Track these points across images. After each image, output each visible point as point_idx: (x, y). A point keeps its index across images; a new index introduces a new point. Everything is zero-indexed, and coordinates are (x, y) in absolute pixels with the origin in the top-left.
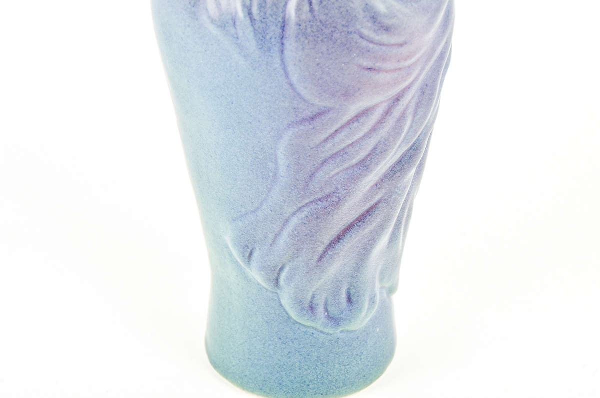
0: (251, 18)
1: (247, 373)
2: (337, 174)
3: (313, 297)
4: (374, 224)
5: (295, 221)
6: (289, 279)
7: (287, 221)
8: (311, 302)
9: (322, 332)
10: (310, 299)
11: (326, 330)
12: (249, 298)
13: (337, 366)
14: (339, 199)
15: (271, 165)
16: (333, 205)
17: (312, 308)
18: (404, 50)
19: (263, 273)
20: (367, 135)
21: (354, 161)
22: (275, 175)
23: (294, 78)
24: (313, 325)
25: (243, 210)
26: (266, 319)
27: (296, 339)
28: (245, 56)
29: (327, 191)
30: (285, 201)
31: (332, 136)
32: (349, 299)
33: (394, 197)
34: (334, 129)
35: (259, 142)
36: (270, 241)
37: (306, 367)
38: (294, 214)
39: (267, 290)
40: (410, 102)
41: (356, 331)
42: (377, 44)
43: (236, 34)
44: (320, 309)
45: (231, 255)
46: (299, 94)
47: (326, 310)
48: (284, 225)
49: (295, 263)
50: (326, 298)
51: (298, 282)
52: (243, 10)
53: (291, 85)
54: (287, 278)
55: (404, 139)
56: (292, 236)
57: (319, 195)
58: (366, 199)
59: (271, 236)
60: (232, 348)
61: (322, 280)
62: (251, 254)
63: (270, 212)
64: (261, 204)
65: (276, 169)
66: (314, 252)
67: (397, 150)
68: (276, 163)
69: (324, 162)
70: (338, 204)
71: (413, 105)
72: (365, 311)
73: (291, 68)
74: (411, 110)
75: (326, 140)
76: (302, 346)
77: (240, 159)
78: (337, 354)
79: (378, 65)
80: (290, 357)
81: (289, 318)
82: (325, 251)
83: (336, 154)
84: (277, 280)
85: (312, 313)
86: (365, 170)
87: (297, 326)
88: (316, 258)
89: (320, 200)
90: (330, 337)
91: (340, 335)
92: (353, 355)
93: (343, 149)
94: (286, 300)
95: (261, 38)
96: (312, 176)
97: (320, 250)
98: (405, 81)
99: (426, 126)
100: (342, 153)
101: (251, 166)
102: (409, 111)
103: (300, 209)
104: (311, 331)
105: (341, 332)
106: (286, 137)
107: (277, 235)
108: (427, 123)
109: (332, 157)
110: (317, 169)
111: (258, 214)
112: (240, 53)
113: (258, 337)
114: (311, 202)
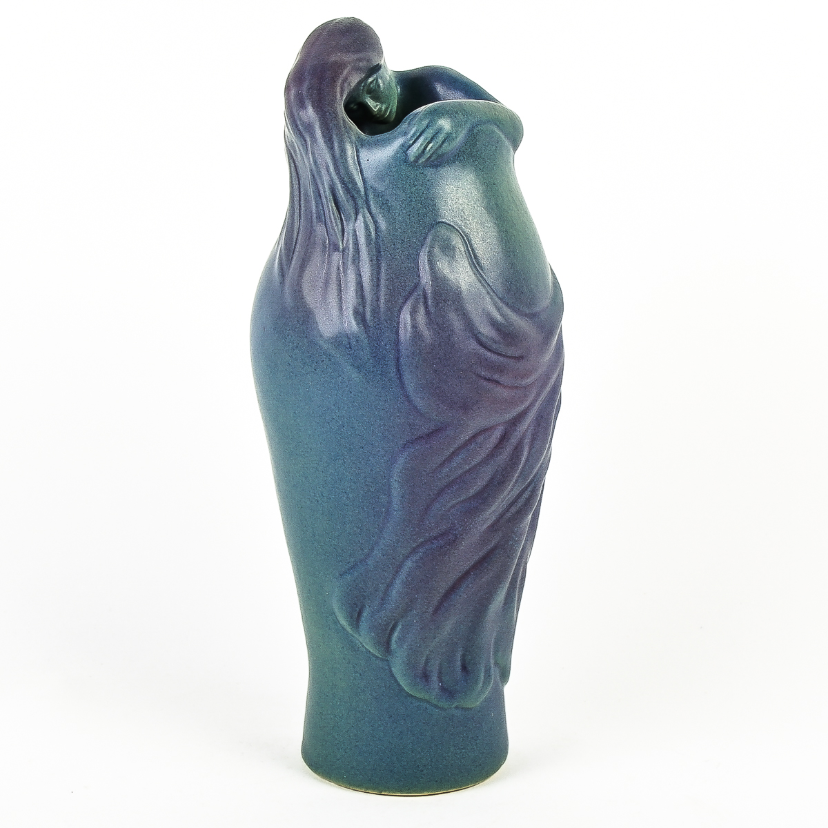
0: (364, 325)
1: (355, 764)
2: (453, 506)
3: (427, 662)
4: (491, 574)
5: (409, 564)
6: (401, 640)
7: (400, 567)
8: (425, 668)
9: (436, 706)
10: (423, 663)
11: (440, 704)
12: (356, 672)
13: (452, 749)
14: (456, 538)
15: (384, 498)
16: (449, 545)
17: (426, 676)
18: (521, 365)
19: (373, 634)
20: (485, 461)
21: (472, 492)
22: (388, 512)
23: (410, 388)
24: (427, 697)
25: (352, 560)
26: (375, 694)
27: (408, 716)
28: (358, 367)
29: (444, 527)
30: (398, 541)
31: (449, 459)
32: (464, 668)
33: (511, 543)
34: (451, 450)
35: (371, 470)
36: (381, 594)
37: (419, 749)
38: (407, 557)
39: (377, 657)
40: (526, 431)
41: (470, 709)
42: (495, 353)
43: (349, 343)
44: (435, 678)
45: (336, 622)
46: (415, 407)
47: (440, 680)
48: (397, 572)
49: (409, 618)
50: (440, 664)
51: (412, 641)
52: (355, 318)
53: (407, 397)
54: (399, 639)
55: (521, 473)
56: (406, 584)
57: (435, 533)
58: (483, 541)
59: (382, 587)
60: (336, 739)
61: (437, 639)
62: (360, 614)
63: (382, 557)
64: (372, 549)
65: (390, 502)
66: (429, 603)
67: (514, 486)
68: (389, 496)
69: (441, 492)
70: (453, 542)
71: (529, 434)
72: (481, 685)
73: (407, 376)
74: (527, 441)
75: (442, 464)
76: (414, 724)
77: (351, 495)
78: (452, 734)
79: (496, 377)
80: (401, 739)
81: (402, 689)
82: (441, 603)
83: (454, 482)
84: (388, 643)
85: (427, 680)
86: (483, 503)
87: (410, 699)
88: (431, 610)
89: (436, 538)
90: (444, 714)
91: (454, 712)
92: (468, 737)
93: (460, 477)
94: (398, 669)
95: (376, 345)
96: (427, 508)
97: (435, 601)
98: (522, 402)
99: (541, 466)
100: (460, 481)
101: (363, 502)
102: (526, 441)
103: (414, 551)
104: (424, 705)
105: (457, 708)
106: (401, 461)
107: (389, 586)
108: (542, 463)
109: (449, 485)
110: (434, 500)
111: (368, 562)
112: (353, 365)
113: (366, 719)
114: (426, 541)
